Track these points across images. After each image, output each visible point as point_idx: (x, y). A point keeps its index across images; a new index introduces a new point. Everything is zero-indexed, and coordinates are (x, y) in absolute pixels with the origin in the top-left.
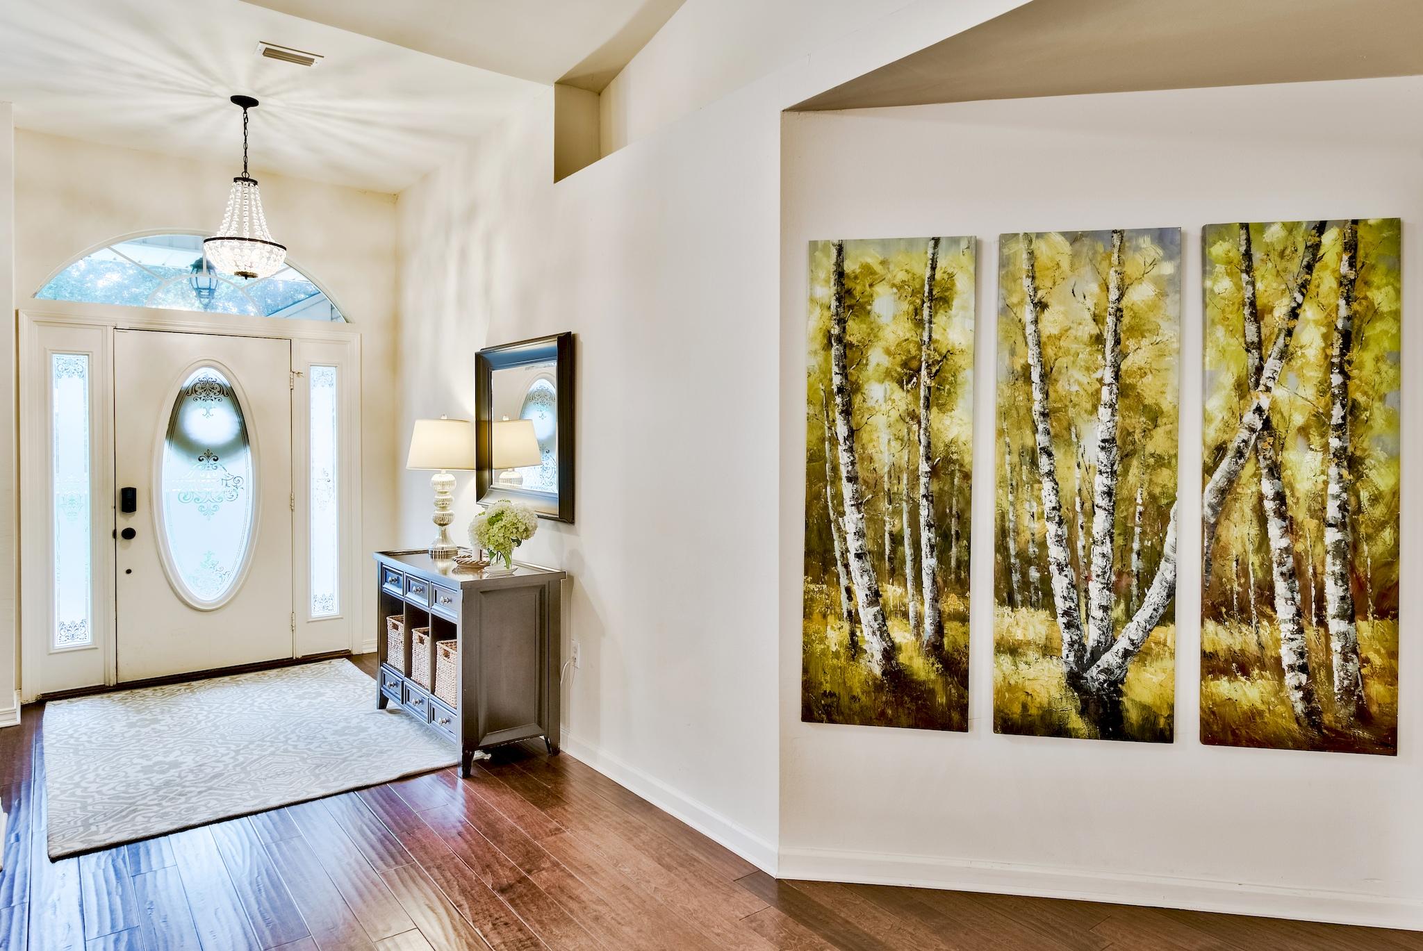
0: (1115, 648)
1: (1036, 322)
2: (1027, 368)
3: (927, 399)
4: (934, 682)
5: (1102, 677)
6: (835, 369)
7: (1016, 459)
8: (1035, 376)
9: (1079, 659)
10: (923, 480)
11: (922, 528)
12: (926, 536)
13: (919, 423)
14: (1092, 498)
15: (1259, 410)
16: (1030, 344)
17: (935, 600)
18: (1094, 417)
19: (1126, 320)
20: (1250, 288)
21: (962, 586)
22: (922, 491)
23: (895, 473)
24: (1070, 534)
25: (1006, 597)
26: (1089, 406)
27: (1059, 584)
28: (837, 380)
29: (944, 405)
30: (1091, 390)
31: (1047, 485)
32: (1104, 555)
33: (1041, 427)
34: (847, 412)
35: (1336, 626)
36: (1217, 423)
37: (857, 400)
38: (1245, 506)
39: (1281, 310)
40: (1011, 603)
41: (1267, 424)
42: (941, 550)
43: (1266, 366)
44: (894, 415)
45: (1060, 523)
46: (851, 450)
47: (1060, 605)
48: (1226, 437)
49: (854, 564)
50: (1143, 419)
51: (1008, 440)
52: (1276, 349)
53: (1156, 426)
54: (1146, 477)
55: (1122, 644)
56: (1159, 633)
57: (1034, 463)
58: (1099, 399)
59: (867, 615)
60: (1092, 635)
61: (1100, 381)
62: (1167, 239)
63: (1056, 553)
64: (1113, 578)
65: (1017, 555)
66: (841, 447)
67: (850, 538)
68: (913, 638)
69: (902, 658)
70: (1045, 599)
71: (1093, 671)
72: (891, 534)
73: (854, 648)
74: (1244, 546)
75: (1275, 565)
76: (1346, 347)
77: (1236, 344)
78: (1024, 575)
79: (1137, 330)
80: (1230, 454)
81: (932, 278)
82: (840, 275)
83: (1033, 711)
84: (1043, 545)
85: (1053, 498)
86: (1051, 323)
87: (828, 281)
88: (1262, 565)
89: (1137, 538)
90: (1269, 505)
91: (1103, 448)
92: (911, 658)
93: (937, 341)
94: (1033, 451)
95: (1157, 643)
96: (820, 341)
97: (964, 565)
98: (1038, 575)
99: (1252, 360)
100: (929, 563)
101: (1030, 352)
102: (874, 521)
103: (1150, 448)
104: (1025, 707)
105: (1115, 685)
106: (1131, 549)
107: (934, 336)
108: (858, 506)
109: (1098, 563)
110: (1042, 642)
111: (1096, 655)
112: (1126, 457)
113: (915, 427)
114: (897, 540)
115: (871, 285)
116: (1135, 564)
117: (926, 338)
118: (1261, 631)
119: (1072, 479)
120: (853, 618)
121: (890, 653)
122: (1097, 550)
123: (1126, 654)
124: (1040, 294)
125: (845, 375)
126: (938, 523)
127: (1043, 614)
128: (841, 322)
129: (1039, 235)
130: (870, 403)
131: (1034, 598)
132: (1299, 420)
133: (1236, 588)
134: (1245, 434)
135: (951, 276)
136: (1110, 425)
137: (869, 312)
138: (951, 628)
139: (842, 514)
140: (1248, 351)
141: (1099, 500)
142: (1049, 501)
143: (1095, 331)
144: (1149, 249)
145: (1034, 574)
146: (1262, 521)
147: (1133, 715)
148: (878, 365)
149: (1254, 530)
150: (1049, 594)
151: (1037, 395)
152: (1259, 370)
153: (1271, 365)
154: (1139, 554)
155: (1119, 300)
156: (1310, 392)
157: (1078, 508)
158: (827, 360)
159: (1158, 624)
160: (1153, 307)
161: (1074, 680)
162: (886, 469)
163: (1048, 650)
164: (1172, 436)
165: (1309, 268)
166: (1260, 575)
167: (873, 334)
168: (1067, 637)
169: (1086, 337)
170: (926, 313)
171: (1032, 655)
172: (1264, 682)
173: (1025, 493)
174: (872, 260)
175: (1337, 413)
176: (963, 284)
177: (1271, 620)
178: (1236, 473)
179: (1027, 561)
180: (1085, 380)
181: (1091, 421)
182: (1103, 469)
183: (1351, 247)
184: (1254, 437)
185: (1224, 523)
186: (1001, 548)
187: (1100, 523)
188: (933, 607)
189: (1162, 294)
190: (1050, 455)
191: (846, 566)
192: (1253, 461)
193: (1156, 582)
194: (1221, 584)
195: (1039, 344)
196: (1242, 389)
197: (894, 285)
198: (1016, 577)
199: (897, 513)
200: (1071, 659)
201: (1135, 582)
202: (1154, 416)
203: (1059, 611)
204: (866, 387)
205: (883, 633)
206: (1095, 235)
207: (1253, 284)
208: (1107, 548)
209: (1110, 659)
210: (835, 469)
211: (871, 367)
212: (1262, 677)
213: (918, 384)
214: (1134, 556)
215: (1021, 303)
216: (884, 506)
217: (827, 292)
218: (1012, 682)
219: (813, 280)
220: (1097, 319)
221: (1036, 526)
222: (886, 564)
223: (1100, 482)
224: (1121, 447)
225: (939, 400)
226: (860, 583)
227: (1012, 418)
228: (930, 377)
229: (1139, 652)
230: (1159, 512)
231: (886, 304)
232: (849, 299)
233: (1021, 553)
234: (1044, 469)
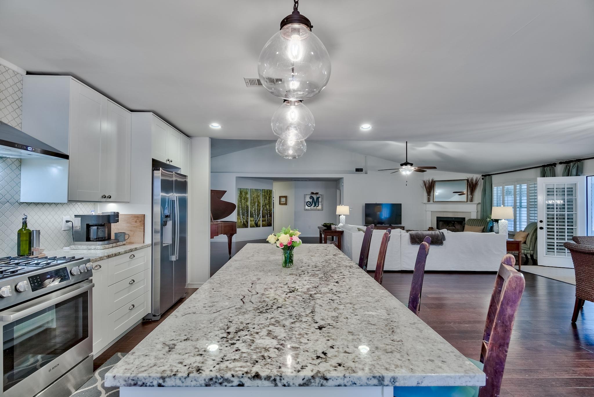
8: (253, 200)
15: (265, 203)
17: (246, 217)
21: (248, 216)
22: (245, 209)
23: (244, 207)
25: (251, 217)
27: (254, 216)
34: (241, 202)
35: (269, 218)
38: (264, 210)
39: (266, 196)
42: (247, 213)
44: (244, 202)
45: (254, 211)
47: (254, 217)
48: (263, 204)
55: (258, 220)
56: (260, 219)
59: (242, 219)
62: (260, 190)
63: (254, 213)
67: (241, 213)
68: (245, 220)
73: (241, 222)
76: (269, 198)
77: (264, 198)
79: (259, 197)
80: (264, 206)
81: (246, 192)
83: (253, 226)
86: (253, 196)
92: (245, 222)
93: (246, 197)
94: (253, 205)
100: (246, 214)
105: (257, 222)
106: (258, 213)
109: (256, 214)
111: (257, 220)
113: (245, 204)
114: (244, 213)
120: (241, 219)
121: (243, 222)
125: (241, 199)
126: (247, 211)
128: (240, 195)
132: (267, 203)
138: (247, 219)
142: (254, 209)
145: (252, 215)
147: (258, 225)
148: (243, 198)
153: (266, 199)
156: (268, 201)
160: (260, 195)
161: (255, 223)
163: (254, 221)
164: (261, 204)
165: (267, 193)
167: (242, 196)
169: (256, 197)
170: (246, 194)
171: (252, 221)
173: (252, 209)
174: (242, 190)
176: (248, 192)
183: (270, 191)
186: (250, 213)
187: (256, 211)
193: (260, 215)
197: (244, 192)
202: (259, 203)
206: (256, 189)
210: (240, 207)
216: (243, 210)
217: (239, 192)
218: (251, 223)
219: (238, 190)
220: (256, 195)
222: (243, 215)
223: (257, 208)
224: (258, 205)
225: (247, 201)
226: (241, 216)
227: (251, 203)
228: (246, 199)
229: (259, 221)
230: (260, 210)
231: (243, 194)
232: (241, 193)
233: (252, 213)
234: (253, 207)
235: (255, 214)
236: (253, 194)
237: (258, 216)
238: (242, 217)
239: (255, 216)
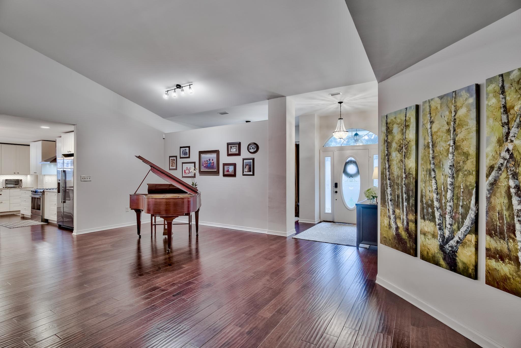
0: (454, 239)
1: (431, 128)
2: (428, 143)
3: (405, 155)
4: (407, 239)
5: (450, 249)
6: (386, 149)
7: (425, 173)
8: (431, 146)
9: (443, 241)
10: (404, 179)
11: (404, 193)
12: (405, 196)
13: (403, 163)
14: (447, 186)
15: (508, 150)
16: (429, 135)
17: (407, 215)
18: (447, 158)
19: (457, 122)
20: (504, 100)
21: (413, 212)
22: (404, 183)
23: (398, 177)
24: (440, 198)
25: (423, 216)
26: (446, 154)
27: (437, 214)
28: (386, 152)
29: (408, 157)
30: (446, 148)
31: (434, 181)
32: (450, 206)
33: (432, 162)
34: (388, 161)
36: (490, 157)
37: (390, 157)
38: (503, 190)
39: (518, 106)
40: (424, 218)
41: (512, 156)
42: (409, 200)
43: (511, 131)
44: (398, 161)
45: (437, 194)
46: (389, 171)
47: (437, 221)
48: (494, 162)
49: (390, 203)
50: (463, 157)
51: (423, 167)
52: (516, 124)
53: (467, 160)
54: (464, 179)
55: (456, 239)
56: (469, 237)
57: (430, 174)
58: (449, 151)
59: (392, 217)
60: (447, 234)
61: (449, 145)
62: (470, 89)
63: (436, 204)
64: (454, 214)
65: (425, 204)
66: (387, 170)
67: (389, 195)
68: (402, 226)
69: (400, 231)
70: (433, 219)
71: (447, 246)
72: (397, 195)
73: (390, 226)
74: (502, 207)
75: (515, 217)
78: (427, 210)
79: (461, 126)
80: (495, 169)
81: (405, 120)
82: (387, 123)
83: (430, 255)
84: (432, 201)
85: (435, 185)
86: (435, 127)
87: (384, 126)
88: (509, 216)
89: (461, 201)
90: (513, 191)
91: (450, 168)
92: (401, 231)
93: (407, 138)
94: (430, 170)
95: (469, 241)
96: (383, 142)
97: (413, 205)
98: (431, 211)
99: (505, 130)
100: (405, 204)
101: (429, 138)
102: (393, 190)
103: (465, 168)
104: (428, 253)
105: (454, 252)
106: (459, 205)
107: (406, 137)
108: (390, 186)
109: (449, 209)
110: (432, 233)
111: (448, 240)
112: (458, 171)
113: (402, 164)
114: (398, 197)
115: (393, 125)
116: (461, 210)
117: (404, 138)
118: (509, 244)
119: (441, 179)
120: (389, 217)
122: (448, 204)
123: (458, 242)
124: (432, 118)
125: (388, 151)
127: (432, 224)
128: (387, 136)
129: (432, 99)
130: (393, 158)
131: (430, 218)
133: (498, 224)
134: (501, 161)
135: (410, 118)
136: (452, 160)
137: (392, 133)
138: (411, 224)
139: (387, 189)
140: (503, 126)
141: (449, 187)
142: (434, 187)
143: (448, 128)
144: (465, 95)
146: (510, 197)
147: (460, 265)
148: (394, 147)
149: (506, 201)
150: (434, 217)
151: (431, 152)
152: (508, 134)
153: (513, 131)
154: (462, 207)
155: (455, 116)
157: (443, 189)
158: (384, 148)
159: (468, 233)
160: (466, 115)
161: (442, 247)
162: (396, 176)
163: (434, 236)
166: (509, 220)
167: (393, 139)
168: (439, 233)
169: (445, 131)
170: (404, 130)
171: (430, 237)
172: (510, 265)
173: (428, 184)
174: (393, 118)
176: (413, 120)
177: (514, 240)
178: (498, 177)
179: (429, 206)
180: (444, 145)
181: (446, 159)
182: (450, 176)
184: (506, 162)
185: (493, 197)
186: (422, 201)
187: (449, 195)
188: (406, 217)
189: (469, 110)
190: (434, 171)
191: (388, 203)
192: (505, 172)
193: (468, 218)
194: (492, 222)
195: (432, 135)
196: (500, 142)
197: (397, 124)
198: (425, 211)
199: (398, 189)
200: (441, 240)
201: (460, 217)
202: (467, 156)
203: (437, 224)
204: (392, 153)
205: (396, 223)
207: (505, 98)
208: (451, 204)
209: (452, 243)
210: (386, 176)
211: (393, 148)
212: (510, 263)
213: (402, 151)
214: (460, 207)
215: (427, 123)
216: (396, 187)
217: (384, 129)
218: (424, 244)
220: (448, 124)
221: (431, 195)
223: (449, 180)
226: (391, 208)
231: (396, 130)
232: (389, 129)
233: (427, 203)
234: (433, 176)
236: (432, 122)
239: (443, 216)
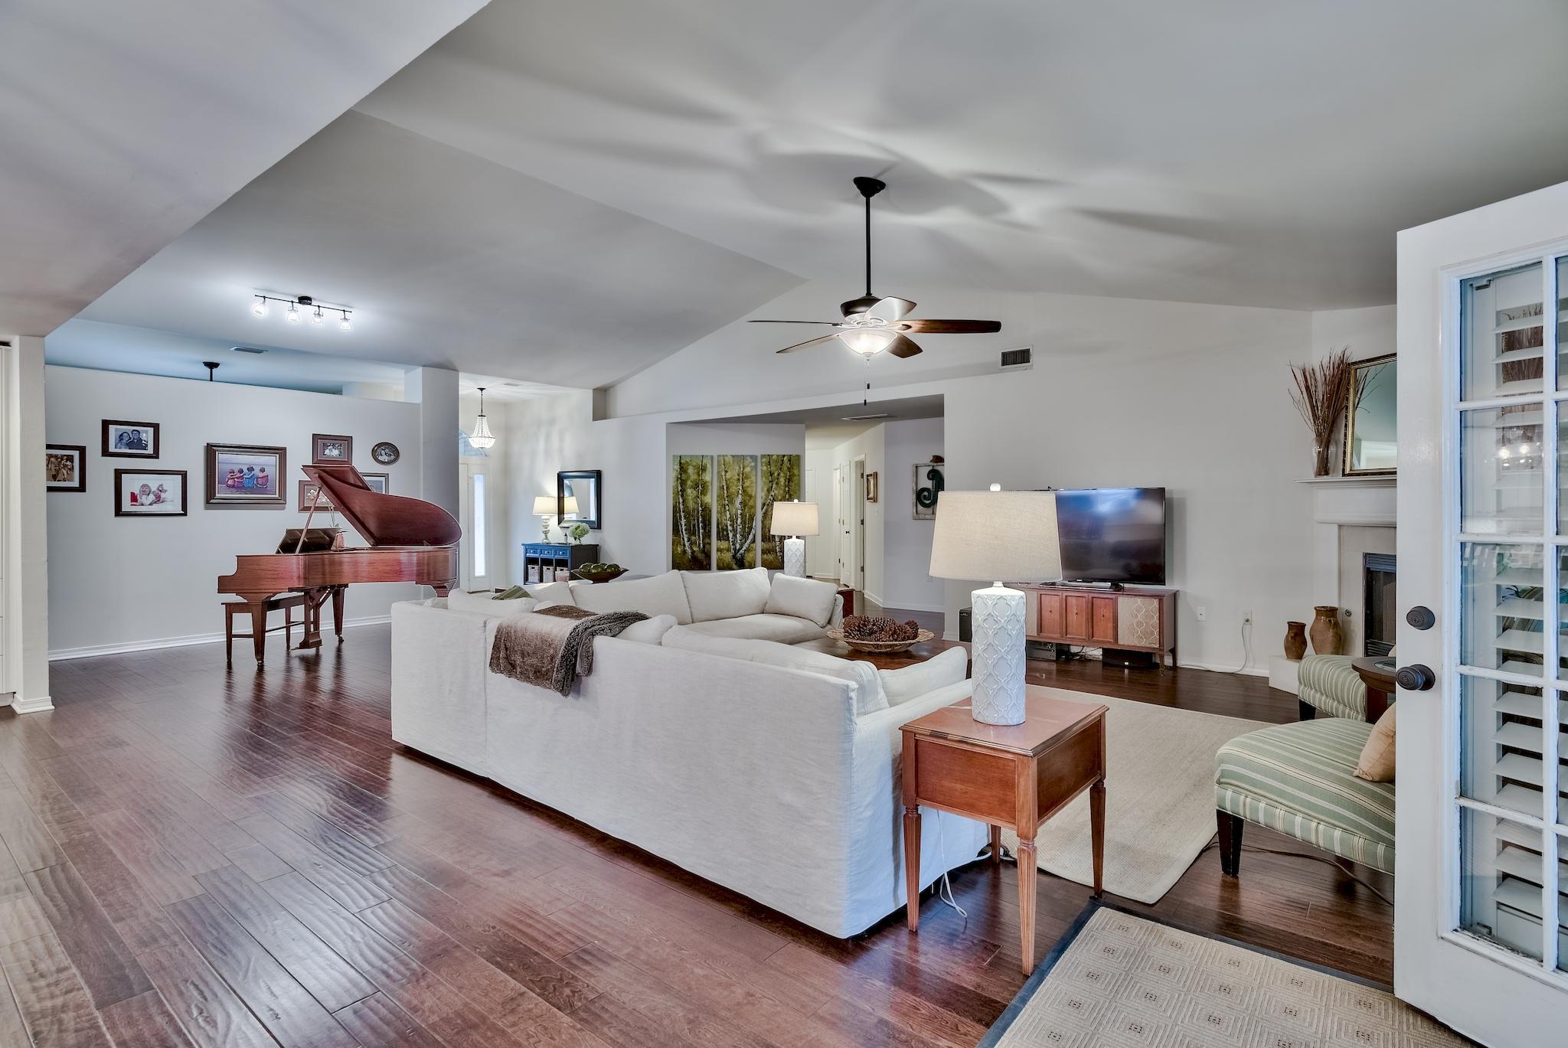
1: (725, 475)
2: (723, 486)
3: (701, 492)
4: (703, 559)
5: (740, 555)
6: (680, 485)
7: (721, 506)
8: (725, 487)
9: (735, 551)
10: (700, 511)
11: (700, 523)
12: (701, 525)
14: (737, 515)
16: (724, 480)
17: (703, 540)
19: (745, 475)
21: (709, 537)
22: (700, 514)
23: (694, 510)
24: (733, 523)
25: (719, 538)
26: (737, 494)
27: (731, 535)
28: (680, 488)
29: (705, 494)
30: (737, 491)
31: (728, 512)
32: (740, 528)
33: (726, 499)
34: (682, 496)
36: (764, 499)
37: (685, 492)
39: (776, 474)
40: (720, 540)
42: (704, 528)
44: (693, 496)
45: (731, 521)
46: (683, 504)
47: (731, 540)
49: (684, 532)
50: (748, 498)
51: (719, 502)
53: (751, 499)
54: (749, 511)
55: (744, 548)
56: (752, 545)
57: (725, 507)
58: (739, 493)
59: (687, 544)
60: (738, 546)
61: (739, 489)
62: (754, 458)
63: (730, 528)
64: (742, 533)
66: (681, 504)
67: (683, 525)
68: (698, 549)
71: (738, 554)
72: (693, 524)
73: (684, 552)
76: (789, 482)
77: (767, 481)
78: (723, 533)
79: (747, 478)
81: (702, 464)
82: (680, 463)
83: (725, 564)
84: (727, 526)
86: (729, 475)
87: (678, 464)
89: (747, 524)
91: (740, 504)
92: (697, 553)
94: (725, 504)
95: (752, 547)
96: (675, 479)
97: (710, 531)
99: (770, 484)
100: (701, 531)
101: (724, 482)
102: (689, 521)
103: (750, 504)
104: (723, 563)
105: (743, 556)
106: (746, 526)
107: (702, 478)
108: (685, 518)
109: (739, 530)
110: (727, 548)
111: (739, 550)
112: (745, 506)
113: (698, 499)
114: (694, 526)
115: (688, 466)
116: (747, 530)
117: (700, 478)
119: (733, 511)
120: (684, 545)
121: (693, 552)
122: (738, 527)
123: (745, 550)
124: (726, 469)
125: (682, 487)
126: (704, 522)
127: (727, 542)
128: (681, 474)
129: (726, 455)
130: (688, 493)
131: (725, 538)
132: (780, 498)
135: (706, 464)
136: (741, 498)
137: (687, 472)
138: (707, 546)
139: (681, 520)
140: (770, 482)
141: (739, 516)
142: (728, 516)
143: (738, 477)
144: (749, 460)
145: (725, 533)
147: (747, 563)
148: (690, 484)
150: (728, 537)
151: (725, 492)
152: (772, 487)
153: (774, 485)
154: (748, 527)
155: (743, 471)
156: (782, 492)
157: (734, 517)
158: (678, 483)
159: (752, 543)
160: (750, 472)
161: (734, 557)
162: (692, 509)
163: (728, 550)
164: (755, 502)
165: (782, 465)
167: (689, 477)
168: (732, 547)
169: (736, 479)
170: (700, 473)
171: (725, 551)
173: (723, 514)
174: (688, 460)
175: (787, 496)
176: (709, 466)
179: (724, 530)
180: (736, 489)
181: (737, 498)
182: (740, 508)
183: (790, 460)
184: (771, 502)
186: (718, 527)
187: (739, 521)
189: (752, 470)
190: (728, 505)
191: (682, 532)
193: (751, 534)
195: (726, 480)
196: (768, 491)
197: (693, 466)
198: (721, 534)
199: (694, 519)
200: (733, 551)
201: (747, 534)
202: (750, 497)
204: (686, 489)
205: (691, 548)
206: (738, 456)
207: (771, 468)
208: (741, 526)
209: (742, 550)
210: (679, 509)
211: (688, 485)
213: (699, 489)
215: (722, 471)
216: (692, 518)
217: (677, 467)
218: (721, 558)
219: (674, 464)
220: (738, 475)
221: (725, 522)
222: (692, 532)
223: (739, 512)
224: (744, 504)
225: (704, 492)
226: (686, 536)
227: (720, 497)
228: (702, 487)
229: (748, 550)
230: (752, 519)
231: (691, 471)
232: (683, 469)
233: (722, 528)
234: (727, 509)
235: (734, 531)
236: (726, 472)
237: (745, 537)
238: (686, 540)
239: (735, 536)
